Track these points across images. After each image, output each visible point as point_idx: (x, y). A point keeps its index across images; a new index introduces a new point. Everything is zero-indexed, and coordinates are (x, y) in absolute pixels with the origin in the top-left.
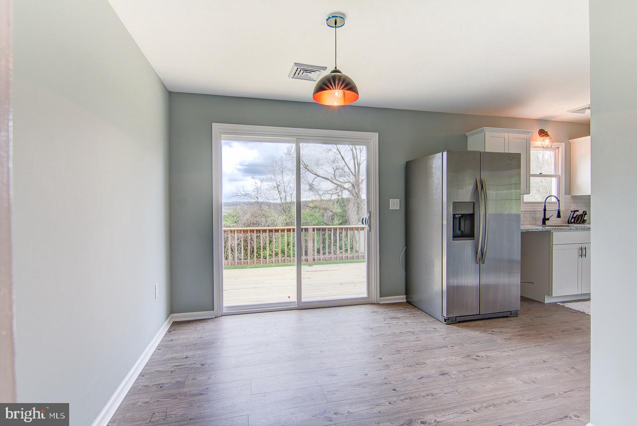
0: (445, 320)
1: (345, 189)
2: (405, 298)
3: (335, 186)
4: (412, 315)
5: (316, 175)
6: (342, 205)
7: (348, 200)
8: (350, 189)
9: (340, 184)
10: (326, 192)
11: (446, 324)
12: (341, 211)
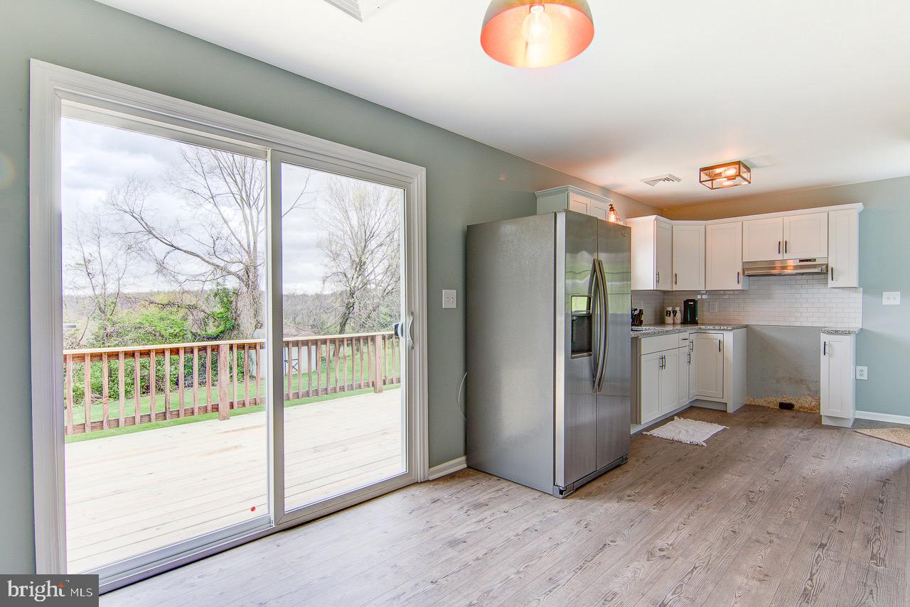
0: (561, 492)
1: (229, 273)
2: (464, 462)
3: (210, 268)
4: (500, 493)
5: (172, 246)
6: (225, 299)
7: (236, 293)
8: (240, 274)
9: (222, 264)
10: (195, 278)
11: (564, 498)
12: (222, 310)
